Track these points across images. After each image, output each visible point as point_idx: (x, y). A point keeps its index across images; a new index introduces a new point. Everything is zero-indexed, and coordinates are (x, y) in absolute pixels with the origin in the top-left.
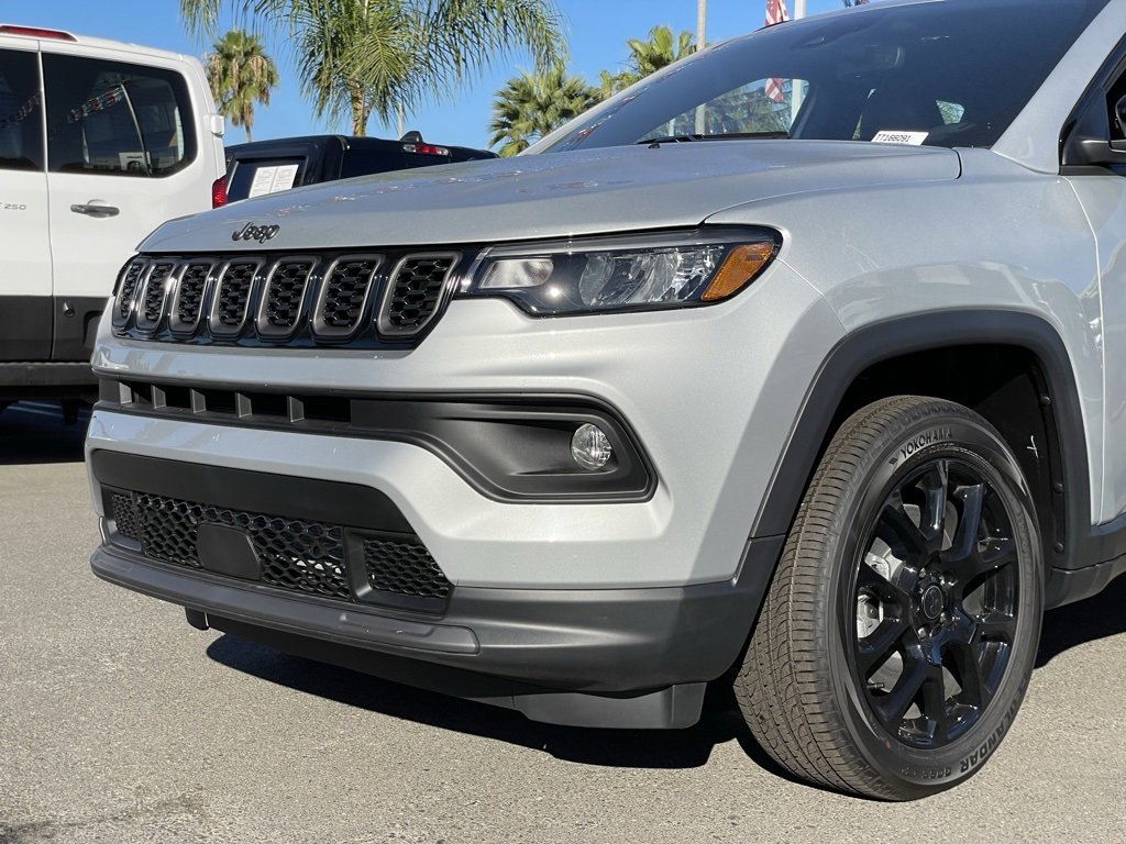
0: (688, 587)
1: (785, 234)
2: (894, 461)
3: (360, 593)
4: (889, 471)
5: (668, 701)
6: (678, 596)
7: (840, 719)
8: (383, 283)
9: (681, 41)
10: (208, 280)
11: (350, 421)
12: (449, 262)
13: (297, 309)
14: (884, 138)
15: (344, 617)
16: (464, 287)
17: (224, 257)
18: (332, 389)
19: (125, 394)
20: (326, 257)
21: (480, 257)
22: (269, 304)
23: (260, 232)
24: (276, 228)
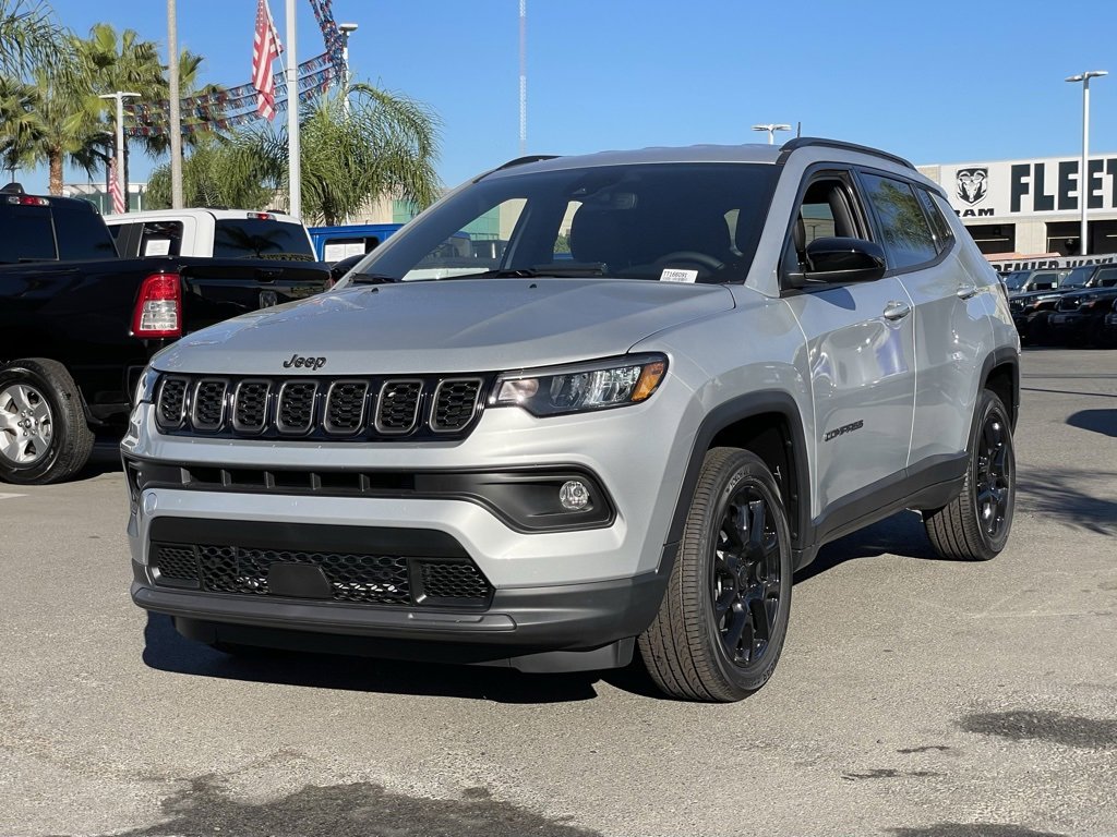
0: (634, 578)
1: (670, 356)
2: (728, 490)
3: (419, 600)
4: (726, 496)
5: (616, 650)
6: (630, 583)
7: (711, 652)
8: (429, 399)
9: (125, 39)
10: (268, 396)
11: (413, 488)
12: (476, 384)
13: (359, 416)
14: (668, 275)
15: (411, 616)
16: (492, 400)
17: (278, 379)
18: (401, 469)
19: (185, 476)
20: (376, 380)
21: (499, 381)
22: (330, 412)
23: (310, 362)
24: (324, 360)
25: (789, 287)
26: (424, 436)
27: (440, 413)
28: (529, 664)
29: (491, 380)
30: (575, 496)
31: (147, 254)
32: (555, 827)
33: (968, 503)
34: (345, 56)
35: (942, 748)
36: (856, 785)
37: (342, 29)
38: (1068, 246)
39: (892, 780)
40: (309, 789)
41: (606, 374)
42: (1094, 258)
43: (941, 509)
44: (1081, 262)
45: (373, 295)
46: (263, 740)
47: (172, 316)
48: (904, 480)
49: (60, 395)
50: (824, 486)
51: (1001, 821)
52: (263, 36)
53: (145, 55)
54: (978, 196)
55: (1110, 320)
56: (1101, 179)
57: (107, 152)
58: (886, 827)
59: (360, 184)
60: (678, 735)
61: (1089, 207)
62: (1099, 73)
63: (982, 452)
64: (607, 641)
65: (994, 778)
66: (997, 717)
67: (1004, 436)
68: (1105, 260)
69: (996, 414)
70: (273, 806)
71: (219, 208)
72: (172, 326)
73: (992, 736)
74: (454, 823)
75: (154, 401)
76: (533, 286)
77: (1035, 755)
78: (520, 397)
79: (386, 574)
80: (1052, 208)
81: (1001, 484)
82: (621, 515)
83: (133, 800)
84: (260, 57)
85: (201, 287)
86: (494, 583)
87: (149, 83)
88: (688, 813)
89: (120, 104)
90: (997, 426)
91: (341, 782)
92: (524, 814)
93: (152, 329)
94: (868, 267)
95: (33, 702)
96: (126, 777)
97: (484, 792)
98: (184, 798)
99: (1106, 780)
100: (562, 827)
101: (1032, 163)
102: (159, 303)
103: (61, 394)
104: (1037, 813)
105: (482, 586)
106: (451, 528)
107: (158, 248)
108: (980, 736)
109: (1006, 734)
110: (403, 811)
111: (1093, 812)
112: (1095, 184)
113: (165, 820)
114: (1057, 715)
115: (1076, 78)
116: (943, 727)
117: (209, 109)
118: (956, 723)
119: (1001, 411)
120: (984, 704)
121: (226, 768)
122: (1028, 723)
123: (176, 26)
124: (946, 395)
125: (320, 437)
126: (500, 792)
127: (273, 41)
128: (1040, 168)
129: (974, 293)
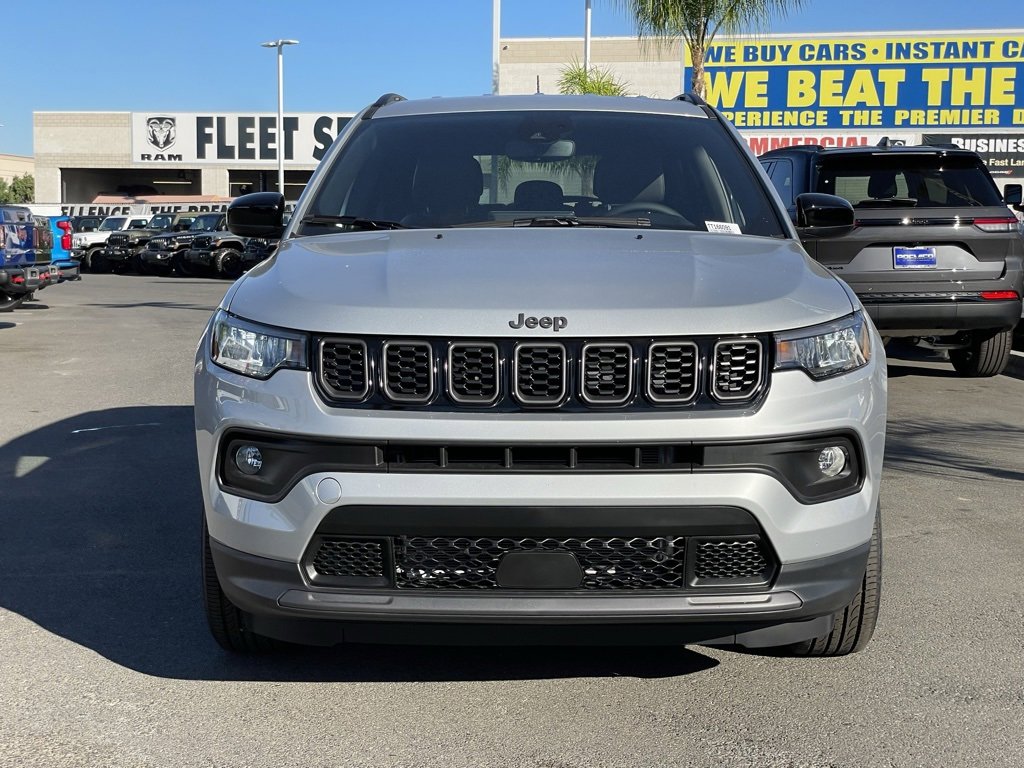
3: (693, 583)
8: (708, 363)
10: (499, 361)
12: (755, 346)
13: (625, 383)
14: (713, 227)
16: (777, 365)
17: (505, 343)
18: (691, 441)
19: (379, 457)
20: (640, 343)
22: (586, 378)
23: (546, 322)
26: (707, 403)
29: (768, 342)
54: (167, 142)
56: (274, 134)
62: (291, 41)
75: (311, 366)
79: (659, 558)
80: (233, 157)
86: (783, 558)
101: (215, 116)
105: (762, 562)
106: (750, 504)
115: (271, 44)
125: (579, 407)
128: (221, 121)
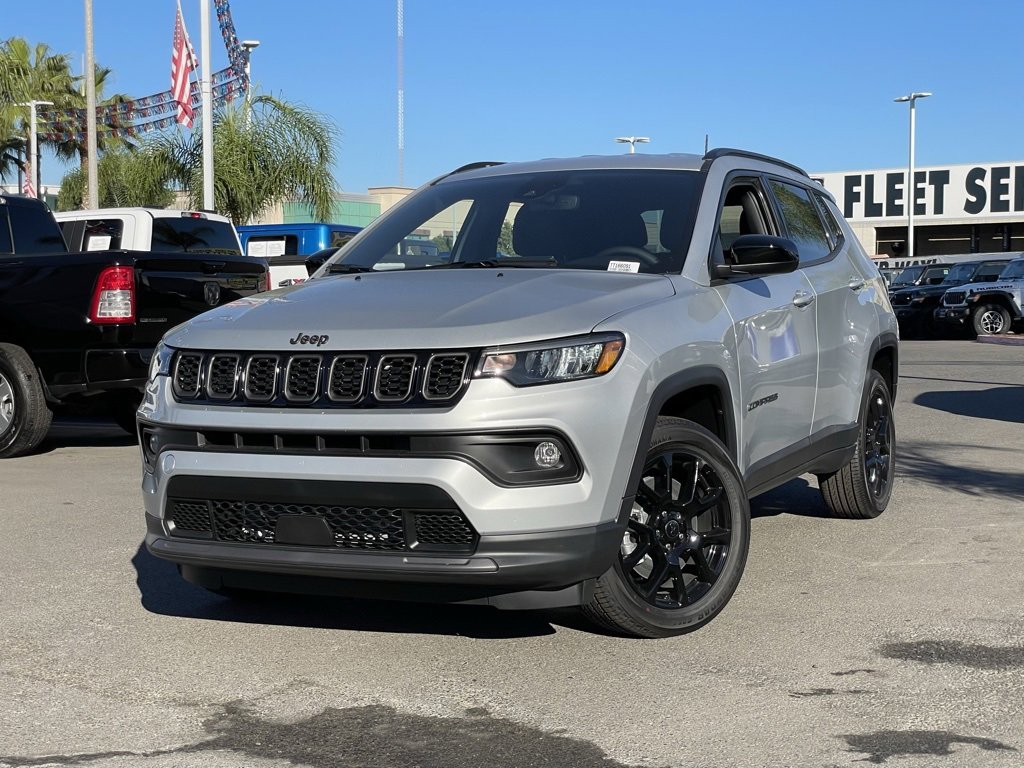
0: (598, 526)
1: (626, 335)
3: (412, 547)
5: (581, 589)
6: (594, 531)
8: (422, 372)
9: (38, 53)
10: (277, 370)
11: (409, 449)
12: (464, 358)
13: (359, 386)
14: (614, 266)
15: (405, 560)
16: (478, 373)
17: (284, 355)
18: (399, 432)
19: (201, 440)
20: (374, 355)
21: (483, 355)
22: (333, 382)
23: (314, 340)
24: (327, 337)
25: (718, 278)
26: (418, 403)
27: (432, 384)
28: (505, 602)
29: (476, 355)
30: (548, 455)
31: (90, 249)
32: (553, 738)
33: (858, 469)
34: (247, 70)
35: (869, 671)
36: (802, 701)
37: (245, 45)
38: (894, 249)
39: (832, 698)
40: (329, 711)
41: (570, 350)
42: (920, 259)
43: (835, 473)
44: (909, 263)
45: (357, 282)
46: (278, 671)
47: (126, 304)
48: (809, 446)
49: (22, 377)
50: (749, 449)
51: (931, 728)
52: (180, 52)
53: (57, 67)
55: (938, 314)
56: (923, 189)
57: (19, 155)
58: (835, 734)
59: (264, 187)
60: (640, 663)
61: (915, 214)
62: (924, 94)
63: (869, 425)
64: (572, 582)
65: (918, 695)
66: (910, 645)
67: (886, 410)
68: (929, 261)
69: (879, 390)
70: (301, 725)
71: (156, 207)
72: (126, 314)
73: (909, 661)
74: (464, 736)
75: (171, 373)
76: (501, 275)
77: (948, 676)
78: (498, 370)
79: (383, 524)
80: (881, 215)
81: (884, 451)
82: (587, 472)
83: (176, 722)
84: (177, 70)
85: (149, 278)
86: (479, 530)
87: (60, 92)
88: (664, 725)
89: (34, 112)
90: (880, 402)
91: (356, 705)
92: (522, 728)
93: (108, 316)
94: (784, 260)
95: (58, 643)
96: (163, 702)
97: (483, 712)
98: (220, 719)
99: (1012, 695)
100: (559, 738)
101: (863, 175)
102: (115, 292)
103: (22, 375)
104: (960, 722)
105: (468, 533)
106: (442, 483)
107: (99, 243)
108: (899, 661)
109: (920, 660)
110: (417, 728)
111: (1007, 720)
112: (920, 193)
113: (210, 738)
114: (960, 643)
115: (904, 98)
116: (866, 654)
117: (118, 116)
118: (876, 651)
119: (884, 388)
120: (896, 635)
121: (250, 694)
122: (937, 650)
123: (93, 41)
124: (842, 377)
125: (325, 404)
126: (497, 711)
127: (189, 56)
128: (870, 179)
129: (863, 285)
